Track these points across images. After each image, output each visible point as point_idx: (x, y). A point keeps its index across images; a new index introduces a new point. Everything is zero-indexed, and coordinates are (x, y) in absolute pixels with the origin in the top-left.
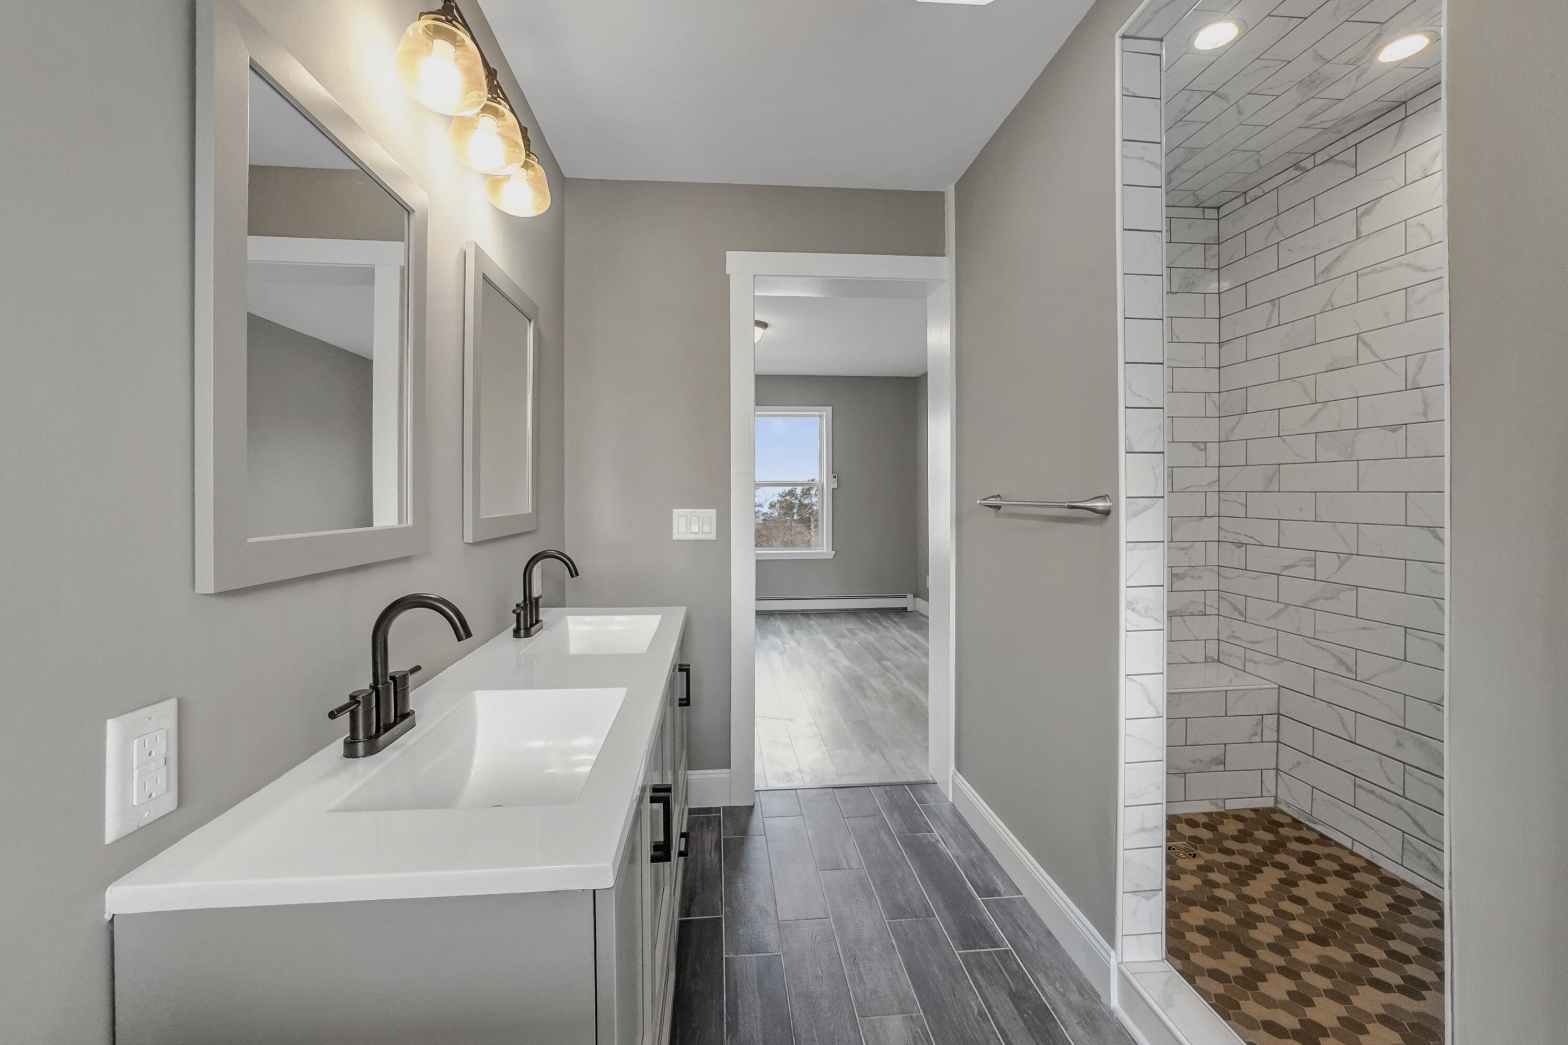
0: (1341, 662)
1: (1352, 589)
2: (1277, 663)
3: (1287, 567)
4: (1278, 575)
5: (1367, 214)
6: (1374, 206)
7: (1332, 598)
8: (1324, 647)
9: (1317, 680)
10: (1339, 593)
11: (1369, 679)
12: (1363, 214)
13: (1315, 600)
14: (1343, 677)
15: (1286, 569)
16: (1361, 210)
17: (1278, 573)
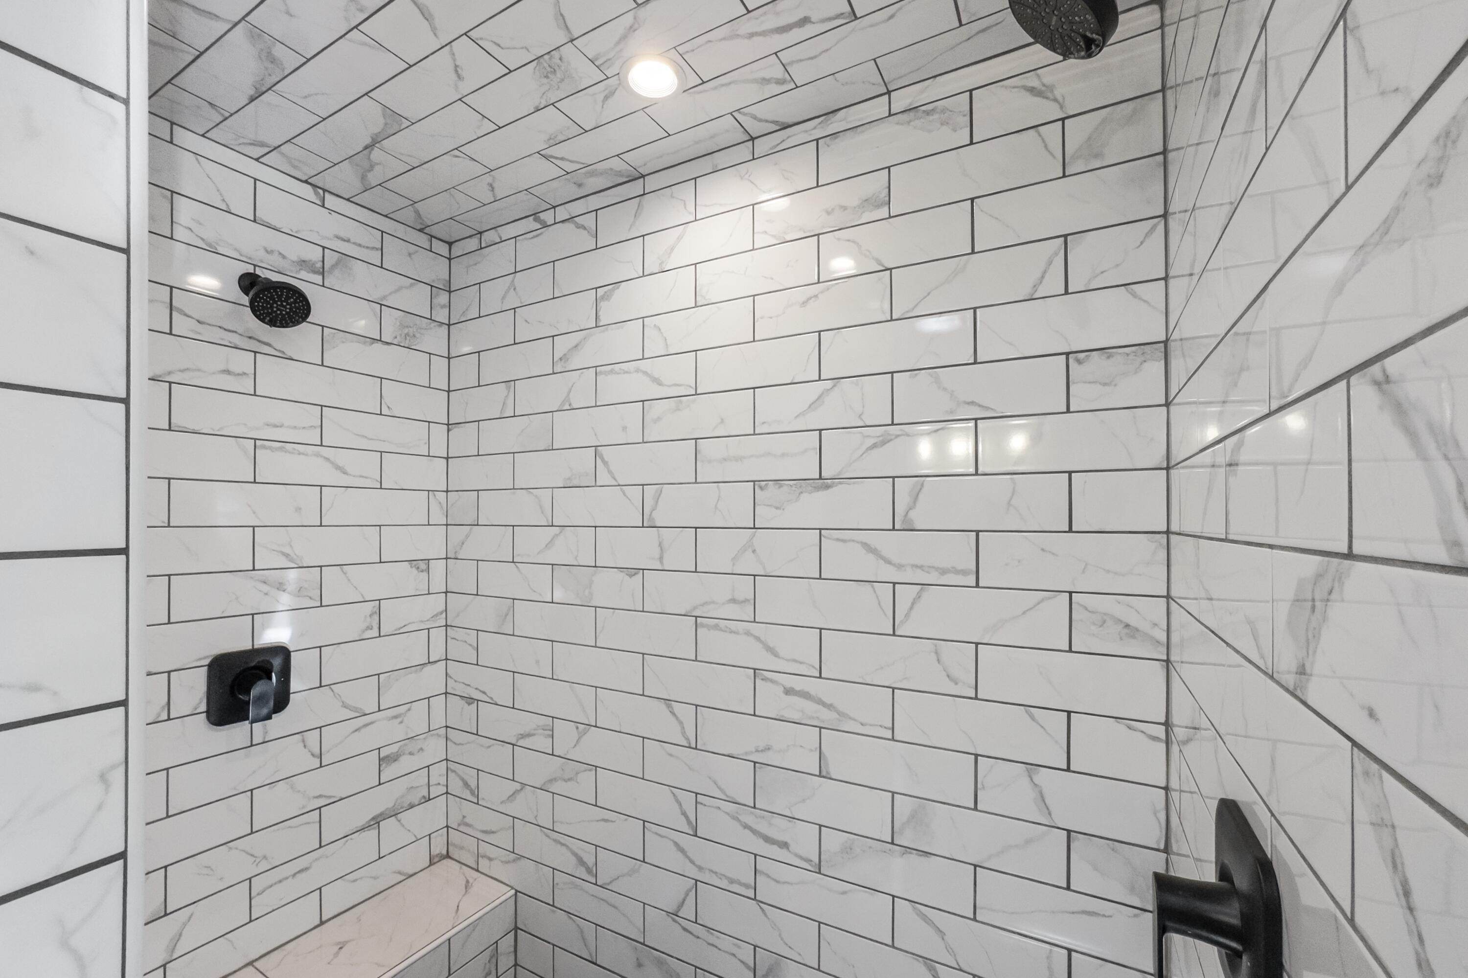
0: (581, 862)
1: (590, 770)
2: (514, 861)
3: (523, 736)
4: (513, 745)
5: (607, 299)
6: (613, 290)
7: (570, 779)
8: (563, 841)
9: (557, 884)
10: (577, 773)
11: (608, 884)
12: (603, 298)
13: (551, 781)
14: (583, 880)
15: (522, 738)
16: (601, 292)
17: (513, 742)
